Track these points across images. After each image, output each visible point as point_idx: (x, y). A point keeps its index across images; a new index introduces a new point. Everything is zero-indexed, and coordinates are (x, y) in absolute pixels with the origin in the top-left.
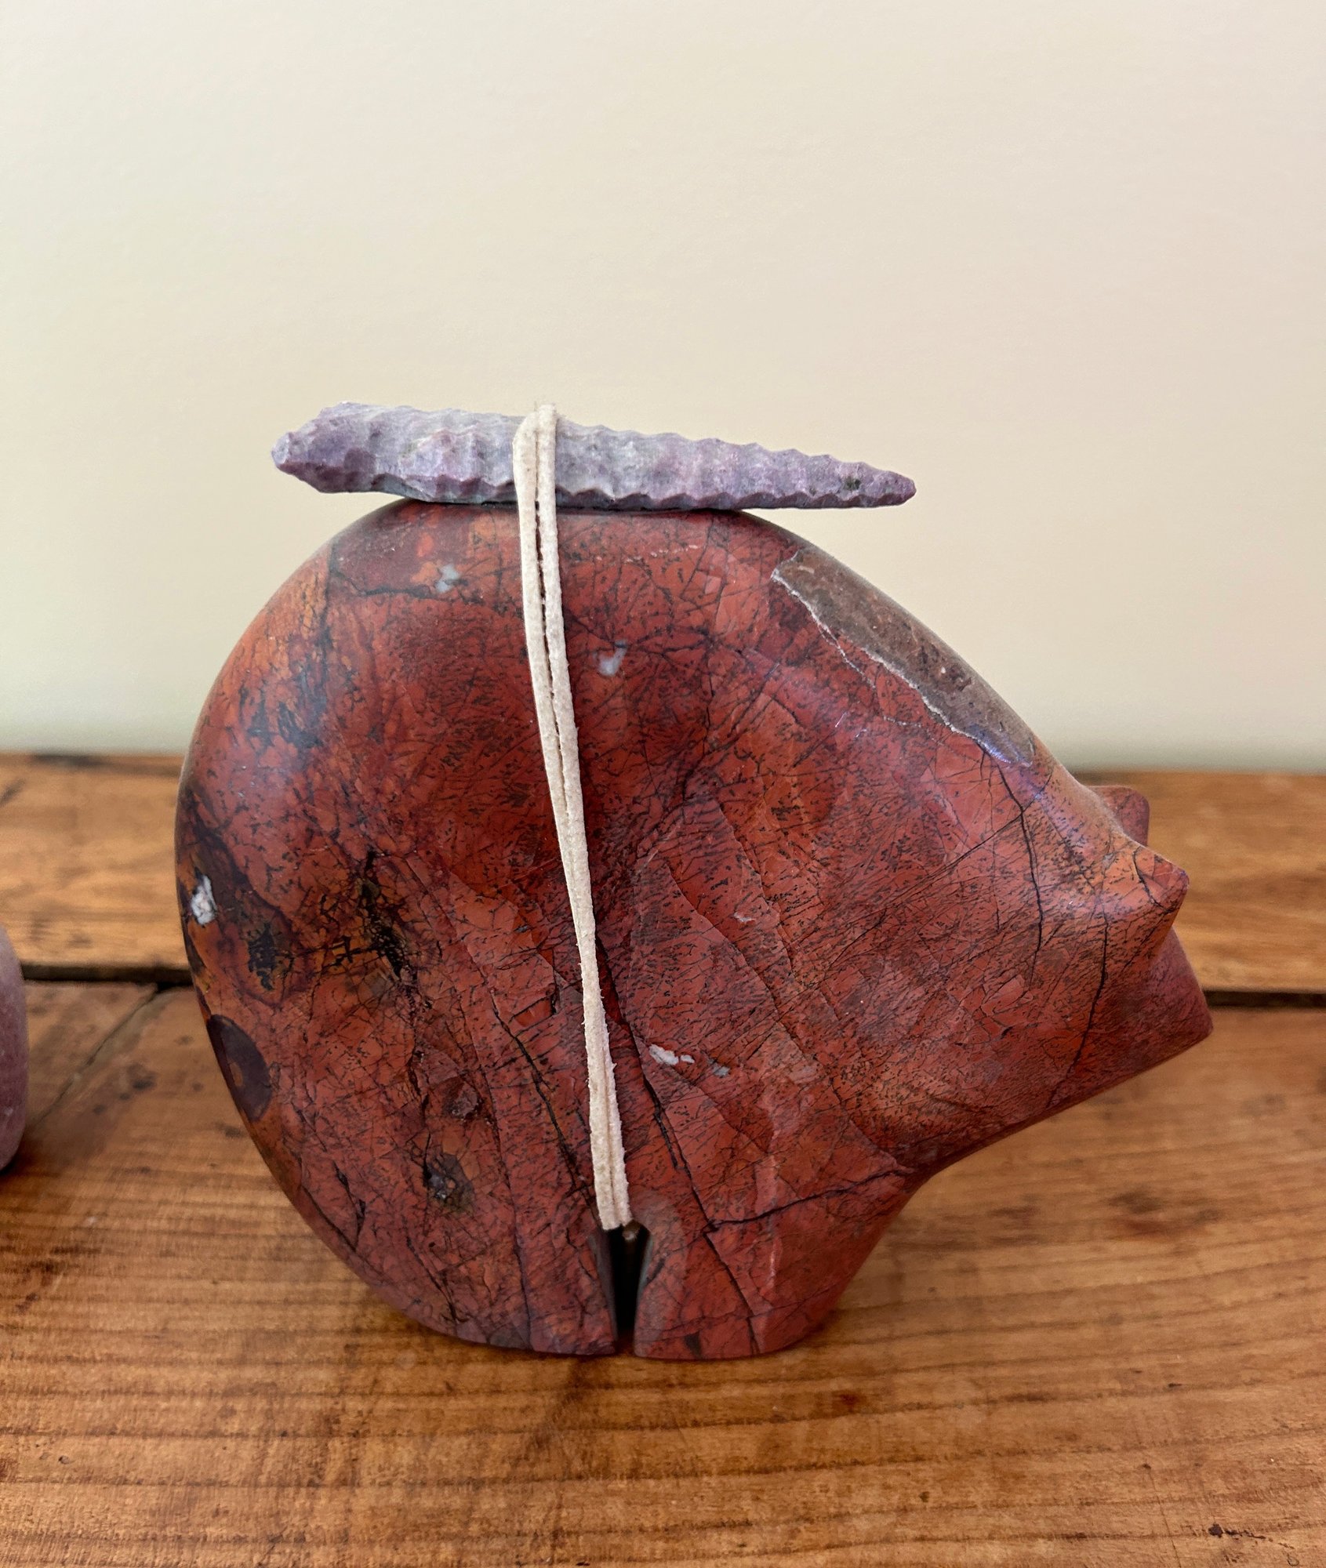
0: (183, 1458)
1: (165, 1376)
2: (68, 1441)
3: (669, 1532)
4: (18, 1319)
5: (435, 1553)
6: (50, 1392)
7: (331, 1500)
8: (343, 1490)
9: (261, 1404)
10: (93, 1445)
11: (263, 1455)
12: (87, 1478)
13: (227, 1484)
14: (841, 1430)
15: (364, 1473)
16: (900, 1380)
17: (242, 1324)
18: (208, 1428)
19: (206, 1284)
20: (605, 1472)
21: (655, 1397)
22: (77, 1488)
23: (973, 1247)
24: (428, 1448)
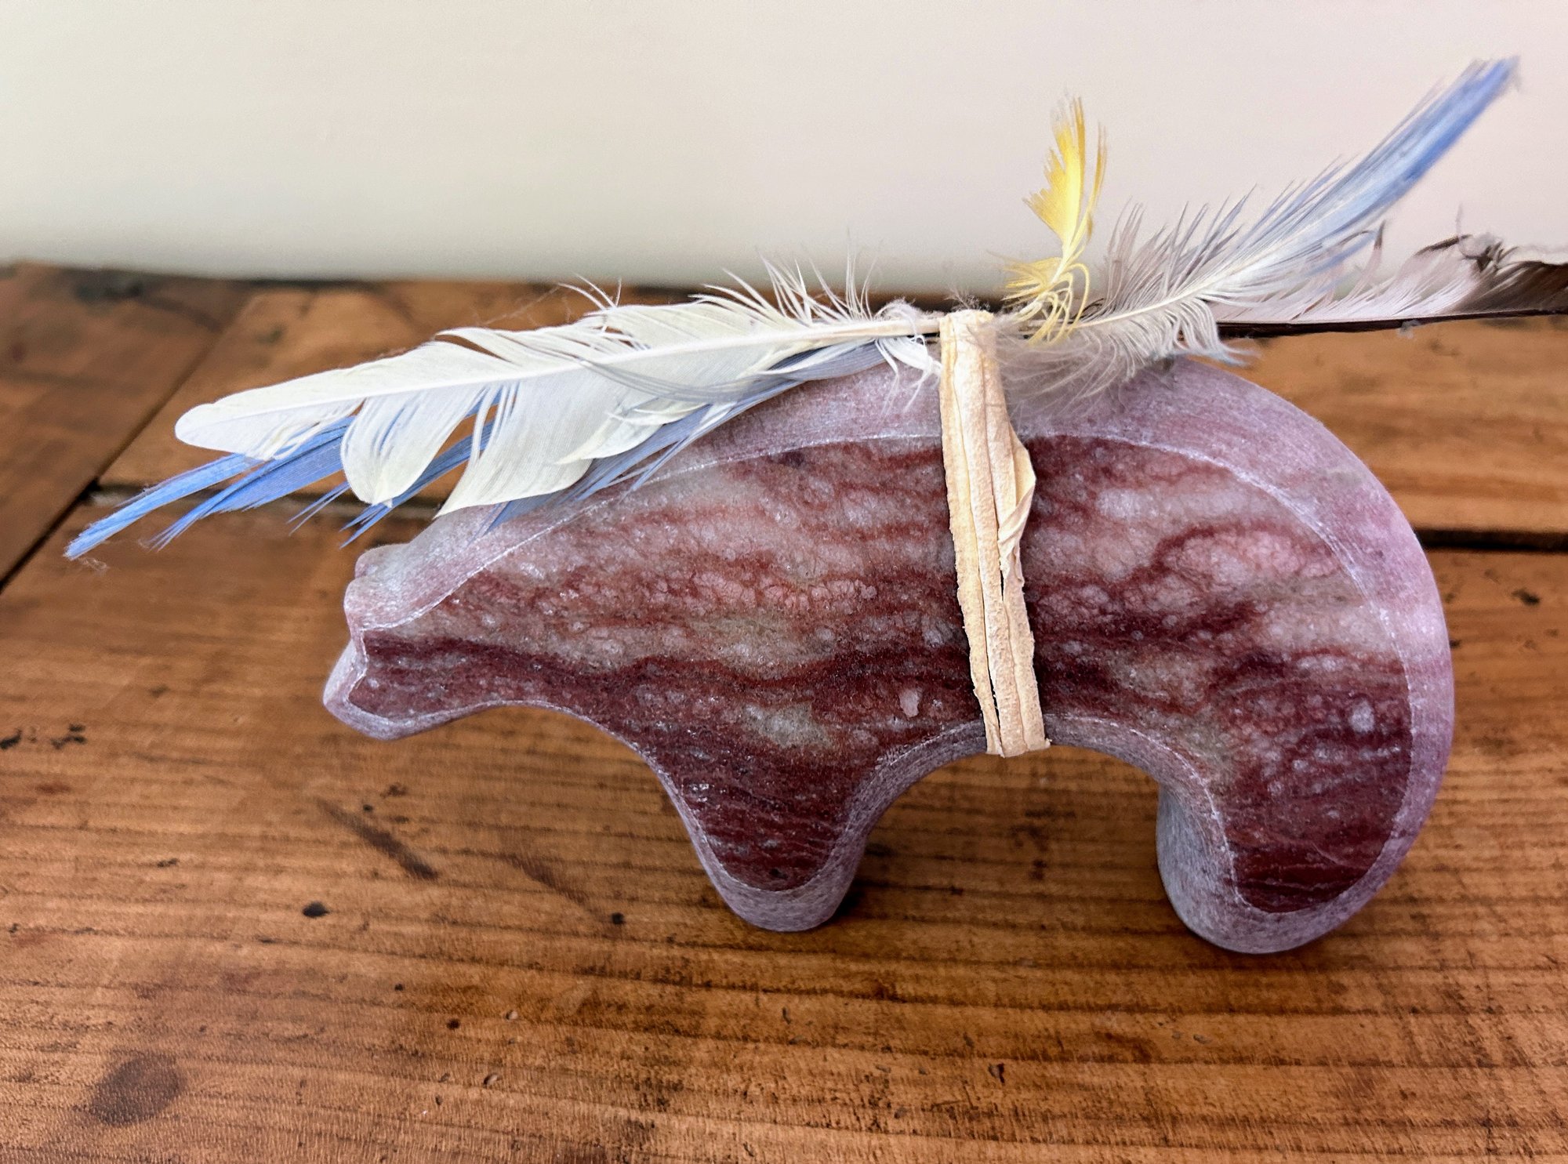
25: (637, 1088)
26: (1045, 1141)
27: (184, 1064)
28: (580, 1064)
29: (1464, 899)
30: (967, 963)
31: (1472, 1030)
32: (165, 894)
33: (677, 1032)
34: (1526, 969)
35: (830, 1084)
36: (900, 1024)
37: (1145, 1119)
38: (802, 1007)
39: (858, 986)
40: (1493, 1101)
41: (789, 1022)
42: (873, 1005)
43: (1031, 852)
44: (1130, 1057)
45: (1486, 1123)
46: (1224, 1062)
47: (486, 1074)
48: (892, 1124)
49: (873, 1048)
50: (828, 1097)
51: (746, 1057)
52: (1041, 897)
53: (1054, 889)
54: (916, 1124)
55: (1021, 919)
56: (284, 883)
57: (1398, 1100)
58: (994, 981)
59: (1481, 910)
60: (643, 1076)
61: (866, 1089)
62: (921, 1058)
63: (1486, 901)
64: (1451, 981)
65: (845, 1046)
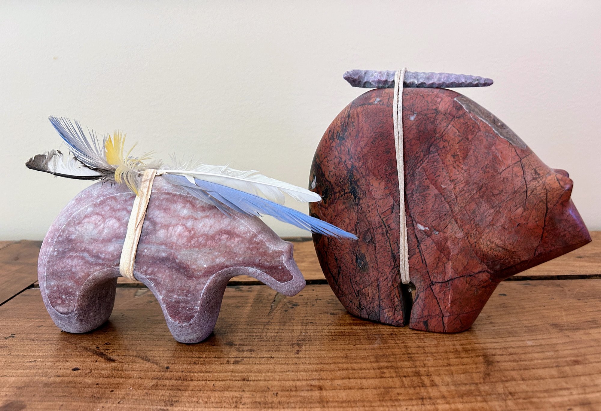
0: (377, 383)
1: (355, 366)
2: (336, 381)
3: (546, 391)
4: (298, 355)
5: (476, 399)
6: (321, 371)
7: (432, 389)
8: (435, 388)
9: (392, 371)
10: (346, 381)
11: (403, 381)
12: (350, 388)
13: (395, 388)
14: (579, 368)
15: (437, 383)
16: (588, 357)
17: (370, 354)
18: (379, 376)
19: (352, 346)
20: (513, 379)
21: (515, 364)
22: (348, 391)
23: (584, 329)
24: (453, 377)
25: (165, 402)
26: (287, 408)
27: (27, 403)
28: (149, 397)
29: (425, 353)
30: (272, 372)
31: (421, 379)
32: (30, 368)
33: (180, 390)
34: (441, 366)
35: (224, 399)
36: (248, 385)
37: (318, 402)
38: (218, 384)
39: (238, 378)
40: (425, 394)
41: (215, 387)
42: (242, 382)
43: (296, 348)
44: (317, 389)
45: (422, 399)
46: (345, 389)
47: (119, 401)
48: (241, 406)
49: (239, 391)
50: (223, 401)
51: (200, 394)
52: (298, 357)
53: (301, 356)
54: (249, 406)
55: (290, 362)
56: (68, 364)
57: (397, 395)
58: (279, 375)
59: (429, 355)
60: (168, 399)
61: (235, 400)
62: (253, 393)
63: (432, 353)
64: (417, 370)
65: (230, 391)
